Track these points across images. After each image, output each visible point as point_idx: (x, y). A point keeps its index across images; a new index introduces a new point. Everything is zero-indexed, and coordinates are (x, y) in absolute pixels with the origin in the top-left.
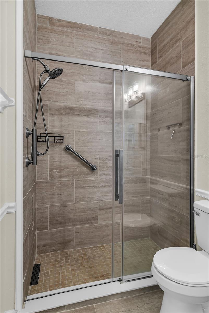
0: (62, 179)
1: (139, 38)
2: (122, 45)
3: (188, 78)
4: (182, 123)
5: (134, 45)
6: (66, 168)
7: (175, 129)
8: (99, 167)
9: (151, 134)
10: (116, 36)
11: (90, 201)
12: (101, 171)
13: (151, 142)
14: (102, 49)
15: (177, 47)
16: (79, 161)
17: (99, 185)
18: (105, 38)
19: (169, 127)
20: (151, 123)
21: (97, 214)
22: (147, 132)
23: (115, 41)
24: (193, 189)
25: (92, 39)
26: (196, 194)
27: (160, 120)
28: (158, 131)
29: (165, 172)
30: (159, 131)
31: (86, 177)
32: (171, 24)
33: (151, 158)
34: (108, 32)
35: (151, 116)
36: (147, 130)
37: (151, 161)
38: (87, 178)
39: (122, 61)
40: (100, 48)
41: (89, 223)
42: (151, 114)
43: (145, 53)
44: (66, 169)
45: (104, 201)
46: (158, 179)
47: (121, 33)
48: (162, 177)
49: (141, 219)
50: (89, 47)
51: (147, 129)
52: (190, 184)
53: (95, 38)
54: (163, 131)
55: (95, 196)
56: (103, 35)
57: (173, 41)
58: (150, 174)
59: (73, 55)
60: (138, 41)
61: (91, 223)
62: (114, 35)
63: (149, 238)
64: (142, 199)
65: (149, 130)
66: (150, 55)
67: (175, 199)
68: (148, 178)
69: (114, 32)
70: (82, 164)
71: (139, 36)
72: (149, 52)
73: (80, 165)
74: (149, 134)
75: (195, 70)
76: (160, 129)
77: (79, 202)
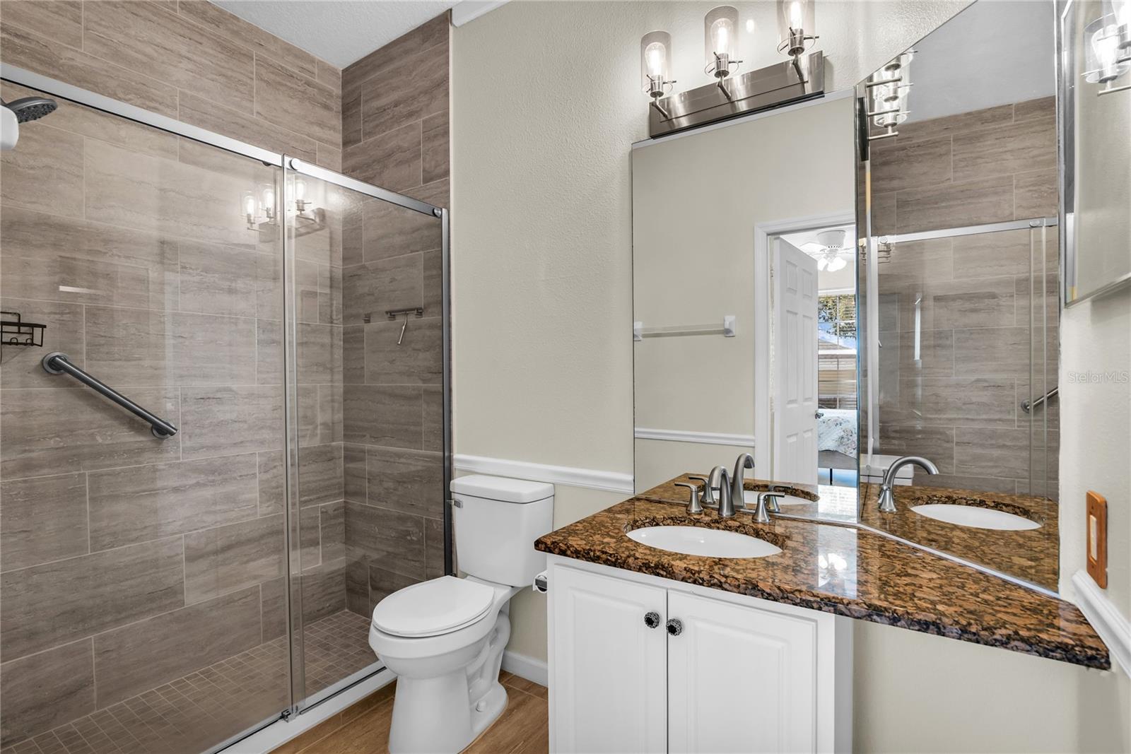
0: (34, 476)
1: (312, 61)
2: (256, 64)
3: (435, 211)
4: (425, 308)
5: (295, 76)
6: (50, 436)
7: (408, 320)
8: (185, 423)
9: (344, 328)
10: (236, 33)
11: (151, 539)
12: (190, 437)
13: (345, 349)
14: (189, 59)
15: (411, 127)
16: (106, 408)
17: (186, 482)
18: (200, 26)
19: (392, 315)
20: (344, 297)
21: (180, 577)
22: (332, 323)
23: (234, 47)
24: (450, 458)
25: (155, 16)
26: (456, 465)
27: (368, 295)
28: (363, 321)
29: (385, 425)
30: (368, 321)
31: (136, 459)
32: (397, 64)
33: (347, 392)
34: (211, 13)
35: (344, 279)
36: (334, 317)
37: (345, 400)
38: (137, 462)
39: (258, 113)
40: (184, 52)
41: (150, 611)
42: (343, 274)
43: (326, 107)
44: (51, 438)
45: (204, 530)
46: (367, 446)
47: (251, 29)
48: (376, 438)
49: (320, 564)
50: (143, 38)
51: (334, 313)
52: (442, 447)
53: (166, 17)
54: (379, 323)
55: (170, 520)
56: (194, 15)
57: (402, 109)
58: (345, 435)
59: (77, 49)
60: (305, 66)
61: (161, 608)
62: (230, 26)
63: (346, 610)
64: (322, 507)
65: (339, 317)
66: (341, 117)
67: (410, 487)
68: (338, 448)
69: (231, 19)
70: (116, 418)
71: (309, 55)
72: (337, 105)
73: (107, 422)
74: (339, 328)
75: (449, 197)
76: (370, 317)
77: (110, 548)
